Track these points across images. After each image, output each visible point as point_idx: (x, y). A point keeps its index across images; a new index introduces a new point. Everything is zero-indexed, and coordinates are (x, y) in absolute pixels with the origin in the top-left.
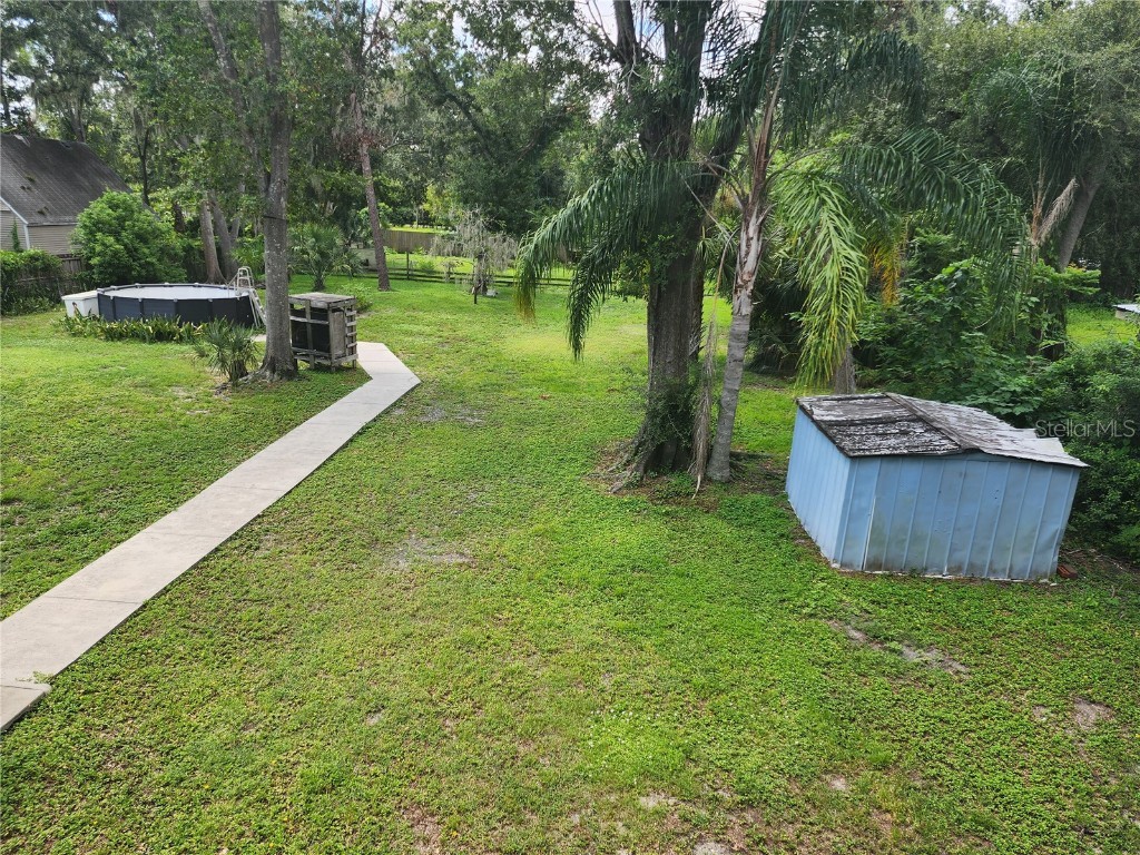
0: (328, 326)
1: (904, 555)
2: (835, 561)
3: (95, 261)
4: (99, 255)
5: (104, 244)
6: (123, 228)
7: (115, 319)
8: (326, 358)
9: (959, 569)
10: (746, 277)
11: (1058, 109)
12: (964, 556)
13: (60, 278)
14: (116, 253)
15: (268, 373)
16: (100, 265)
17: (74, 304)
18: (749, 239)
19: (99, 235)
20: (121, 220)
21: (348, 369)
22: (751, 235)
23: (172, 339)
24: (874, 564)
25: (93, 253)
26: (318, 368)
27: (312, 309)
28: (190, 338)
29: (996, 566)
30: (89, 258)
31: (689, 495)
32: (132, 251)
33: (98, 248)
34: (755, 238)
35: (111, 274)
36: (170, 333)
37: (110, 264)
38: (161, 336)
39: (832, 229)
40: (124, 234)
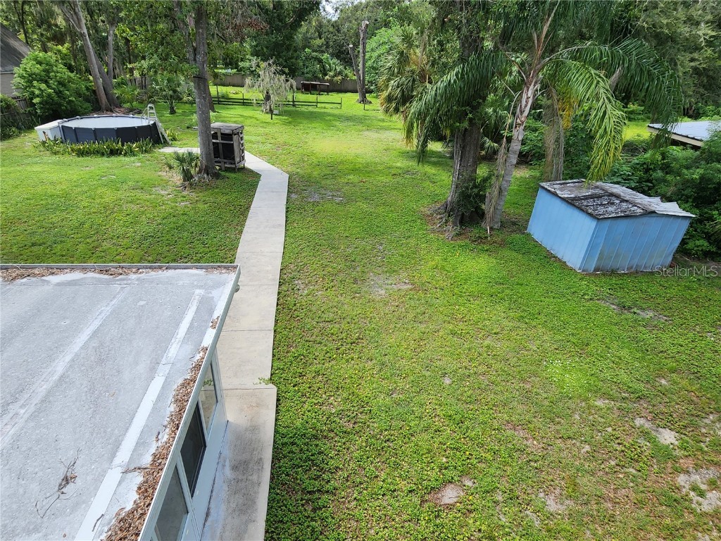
0: (233, 144)
1: (610, 264)
2: (580, 269)
3: (36, 101)
4: (38, 96)
5: (40, 89)
6: (49, 78)
7: (78, 141)
8: (232, 164)
9: (632, 268)
10: (523, 119)
11: (621, 15)
12: (635, 262)
13: (18, 113)
14: (49, 95)
15: (205, 176)
16: (40, 103)
17: (44, 133)
18: (528, 98)
19: (35, 83)
20: (47, 71)
21: (242, 168)
22: (529, 95)
23: (121, 154)
24: (596, 269)
25: (33, 95)
26: (227, 170)
27: (222, 134)
28: (131, 153)
29: (647, 265)
30: (32, 99)
31: (486, 238)
32: (59, 93)
33: (37, 92)
34: (531, 97)
35: (48, 109)
36: (118, 150)
37: (47, 103)
38: (113, 153)
39: (605, 98)
40: (51, 82)
